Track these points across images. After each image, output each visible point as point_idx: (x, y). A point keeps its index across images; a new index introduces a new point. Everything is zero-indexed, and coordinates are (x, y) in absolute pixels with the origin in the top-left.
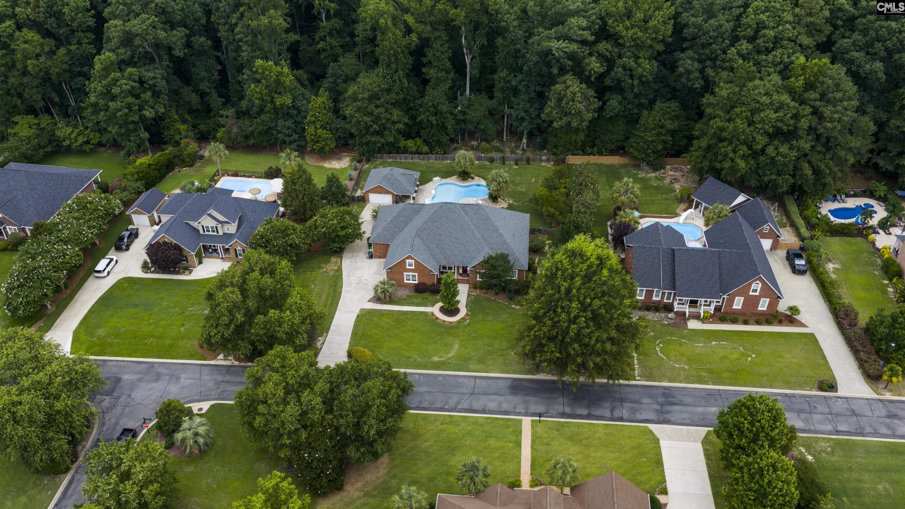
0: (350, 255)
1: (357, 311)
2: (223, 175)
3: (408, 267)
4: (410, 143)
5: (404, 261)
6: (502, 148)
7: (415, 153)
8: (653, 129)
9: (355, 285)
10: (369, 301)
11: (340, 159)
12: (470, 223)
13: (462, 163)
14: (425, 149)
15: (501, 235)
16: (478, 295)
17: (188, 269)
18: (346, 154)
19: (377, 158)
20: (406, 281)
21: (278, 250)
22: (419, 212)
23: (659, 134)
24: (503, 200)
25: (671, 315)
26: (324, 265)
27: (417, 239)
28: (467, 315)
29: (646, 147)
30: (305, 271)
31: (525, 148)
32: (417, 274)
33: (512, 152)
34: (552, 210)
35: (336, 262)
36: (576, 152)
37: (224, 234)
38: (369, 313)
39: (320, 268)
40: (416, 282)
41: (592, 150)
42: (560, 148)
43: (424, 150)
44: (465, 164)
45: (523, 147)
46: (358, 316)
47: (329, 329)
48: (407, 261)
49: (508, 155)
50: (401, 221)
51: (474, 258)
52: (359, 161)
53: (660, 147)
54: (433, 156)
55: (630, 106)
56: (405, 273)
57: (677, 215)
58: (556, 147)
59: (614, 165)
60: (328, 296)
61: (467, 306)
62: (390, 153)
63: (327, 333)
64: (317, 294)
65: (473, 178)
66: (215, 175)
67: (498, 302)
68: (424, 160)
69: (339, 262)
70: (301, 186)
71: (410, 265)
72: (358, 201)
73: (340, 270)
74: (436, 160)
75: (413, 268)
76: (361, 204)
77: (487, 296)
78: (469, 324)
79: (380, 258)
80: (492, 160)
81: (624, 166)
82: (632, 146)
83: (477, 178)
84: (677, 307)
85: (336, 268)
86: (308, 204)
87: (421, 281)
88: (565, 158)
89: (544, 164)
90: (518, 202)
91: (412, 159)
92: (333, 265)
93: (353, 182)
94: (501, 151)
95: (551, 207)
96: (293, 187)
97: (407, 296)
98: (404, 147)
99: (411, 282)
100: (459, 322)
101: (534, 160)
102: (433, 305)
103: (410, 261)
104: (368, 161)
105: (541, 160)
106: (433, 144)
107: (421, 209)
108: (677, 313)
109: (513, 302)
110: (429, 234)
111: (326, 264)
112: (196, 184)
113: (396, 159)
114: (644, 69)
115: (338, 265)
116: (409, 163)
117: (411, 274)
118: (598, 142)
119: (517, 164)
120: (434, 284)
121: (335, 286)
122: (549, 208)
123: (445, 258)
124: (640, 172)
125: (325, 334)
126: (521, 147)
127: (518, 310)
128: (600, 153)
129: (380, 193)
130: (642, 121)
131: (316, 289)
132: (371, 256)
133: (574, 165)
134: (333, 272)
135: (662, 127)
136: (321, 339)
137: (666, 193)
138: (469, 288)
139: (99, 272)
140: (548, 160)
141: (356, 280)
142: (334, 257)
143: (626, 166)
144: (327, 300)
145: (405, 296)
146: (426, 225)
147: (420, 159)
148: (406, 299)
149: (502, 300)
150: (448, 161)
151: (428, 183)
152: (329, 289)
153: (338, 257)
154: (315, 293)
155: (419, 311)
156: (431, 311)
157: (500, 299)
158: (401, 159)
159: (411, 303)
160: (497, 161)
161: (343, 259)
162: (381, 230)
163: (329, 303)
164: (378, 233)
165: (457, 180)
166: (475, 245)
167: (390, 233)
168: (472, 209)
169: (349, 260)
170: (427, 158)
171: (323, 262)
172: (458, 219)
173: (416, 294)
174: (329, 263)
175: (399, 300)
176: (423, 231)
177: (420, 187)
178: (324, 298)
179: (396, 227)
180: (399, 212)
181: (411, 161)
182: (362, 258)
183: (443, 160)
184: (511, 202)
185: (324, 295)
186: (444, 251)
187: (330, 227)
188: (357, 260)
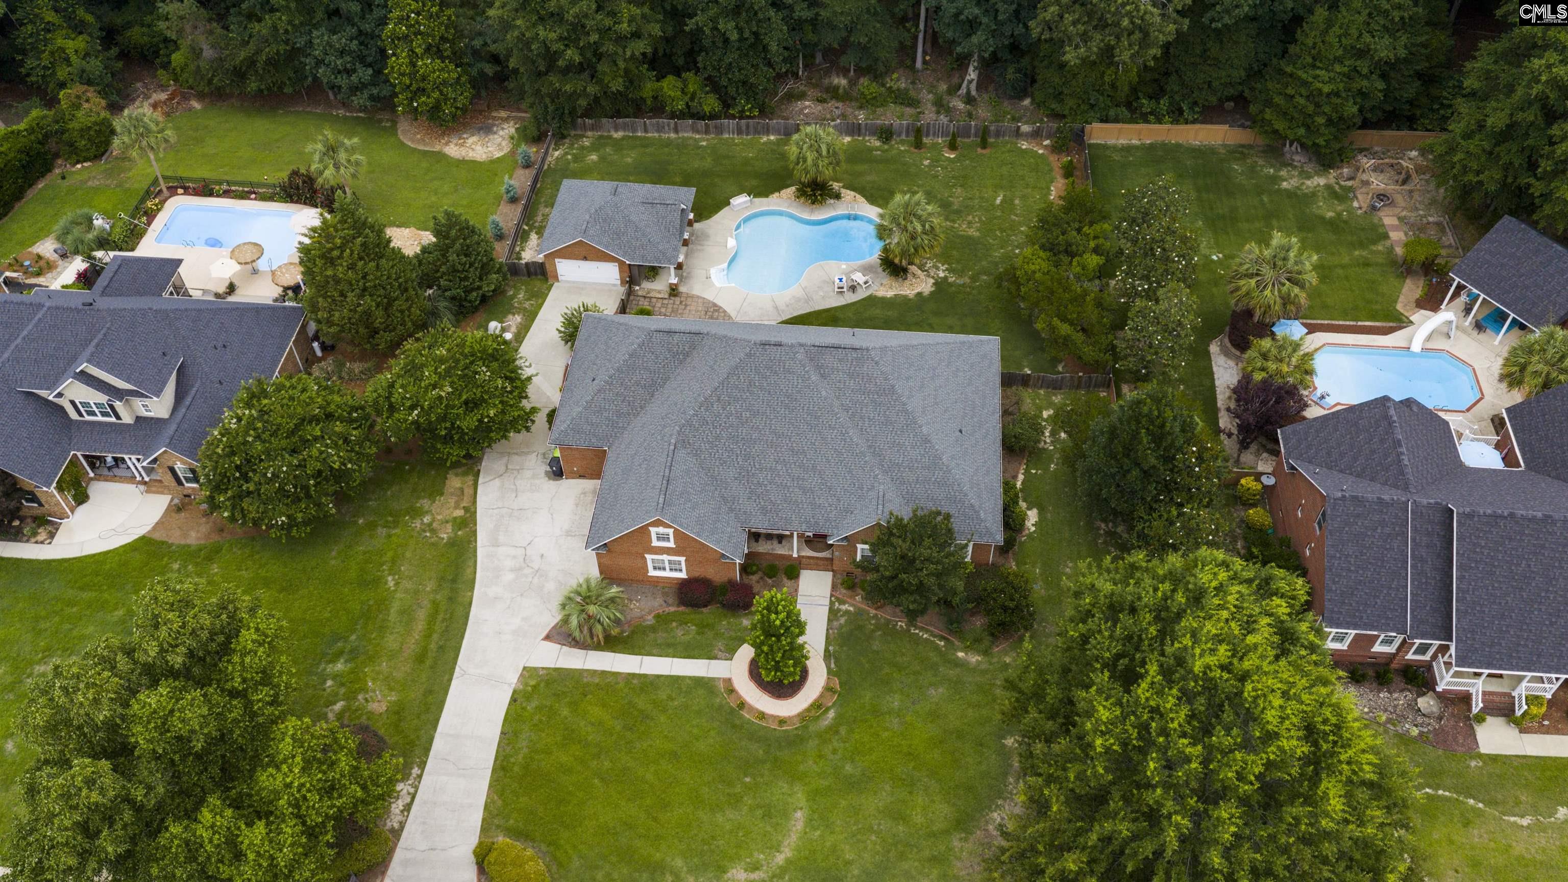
0: (500, 466)
1: (512, 679)
2: (173, 191)
3: (655, 543)
4: (670, 86)
5: (643, 531)
6: (912, 93)
7: (682, 115)
8: (1338, 60)
9: (510, 576)
10: (547, 638)
11: (487, 130)
12: (836, 403)
13: (809, 161)
14: (711, 103)
15: (926, 440)
16: (859, 613)
17: (47, 523)
18: (503, 114)
19: (584, 128)
20: (652, 573)
21: (281, 489)
22: (687, 355)
23: (1351, 73)
24: (921, 267)
25: (1426, 703)
26: (426, 504)
27: (681, 454)
28: (828, 689)
29: (1311, 108)
30: (372, 526)
31: (974, 93)
32: (683, 559)
33: (940, 105)
34: (1065, 329)
35: (462, 490)
36: (1112, 113)
37: (138, 419)
38: (548, 683)
39: (417, 513)
40: (683, 575)
41: (1153, 104)
42: (1071, 102)
43: (707, 109)
44: (816, 165)
45: (968, 92)
46: (514, 700)
47: (427, 750)
48: (653, 530)
49: (929, 116)
50: (637, 383)
51: (848, 511)
52: (538, 139)
54: (733, 123)
56: (649, 557)
57: (1398, 322)
58: (1059, 96)
59: (1212, 150)
60: (433, 618)
61: (827, 656)
62: (618, 114)
63: (422, 765)
64: (402, 612)
65: (838, 196)
66: (147, 194)
67: (916, 640)
68: (708, 132)
69: (468, 491)
70: (352, 267)
71: (662, 538)
72: (529, 274)
73: (468, 522)
74: (740, 132)
75: (671, 544)
76: (537, 284)
77: (885, 614)
78: (833, 729)
79: (582, 477)
80: (886, 134)
81: (1240, 152)
82: (1269, 103)
83: (848, 195)
84: (1446, 681)
85: (459, 513)
86: (380, 313)
87: (696, 574)
88: (1083, 131)
89: (1024, 145)
90: (960, 273)
91: (676, 131)
92: (452, 501)
93: (519, 208)
94: (912, 103)
95: (1064, 319)
96: (329, 273)
97: (658, 617)
98: (655, 98)
99: (668, 574)
100: (805, 717)
101: (998, 134)
102: (730, 653)
103: (661, 530)
104: (560, 137)
105: (1018, 133)
106: (732, 91)
107: (693, 347)
108: (1444, 697)
109: (962, 639)
110: (718, 438)
111: (432, 497)
112: (98, 222)
113: (634, 131)
115: (466, 501)
116: (669, 143)
117: (665, 557)
118: (1172, 84)
119: (953, 147)
120: (731, 583)
121: (454, 581)
122: (1056, 321)
123: (764, 511)
124: (1283, 173)
125: (416, 771)
126: (963, 90)
127: (974, 670)
128: (1177, 115)
129: (585, 258)
130: (1308, 37)
131: (398, 595)
132: (557, 472)
133: (1105, 147)
134: (449, 527)
135: (1363, 54)
136: (403, 791)
137: (1362, 245)
138: (834, 587)
140: (1036, 135)
141: (514, 557)
142: (457, 475)
143: (1246, 151)
144: (428, 636)
145: (650, 617)
146: (706, 410)
147: (698, 132)
148: (653, 629)
149: (927, 631)
150: (772, 138)
151: (716, 212)
152: (435, 592)
153: (465, 474)
154: (395, 607)
155: (690, 678)
156: (726, 675)
157: (922, 629)
158: (646, 131)
159: (669, 645)
160: (899, 135)
161: (481, 480)
162: (580, 409)
163: (433, 646)
164: (573, 419)
165: (795, 204)
166: (850, 472)
167: (607, 418)
168: (840, 360)
169: (497, 482)
170: (716, 127)
171: (424, 490)
172: (799, 392)
173: (682, 608)
174: (442, 494)
175: (633, 632)
176: (697, 430)
177: (697, 226)
178: (420, 626)
179: (623, 401)
180: (631, 356)
181: (673, 135)
182: (534, 477)
183: (759, 133)
184: (942, 275)
185: (422, 615)
186: (759, 491)
187: (431, 407)
188: (518, 482)
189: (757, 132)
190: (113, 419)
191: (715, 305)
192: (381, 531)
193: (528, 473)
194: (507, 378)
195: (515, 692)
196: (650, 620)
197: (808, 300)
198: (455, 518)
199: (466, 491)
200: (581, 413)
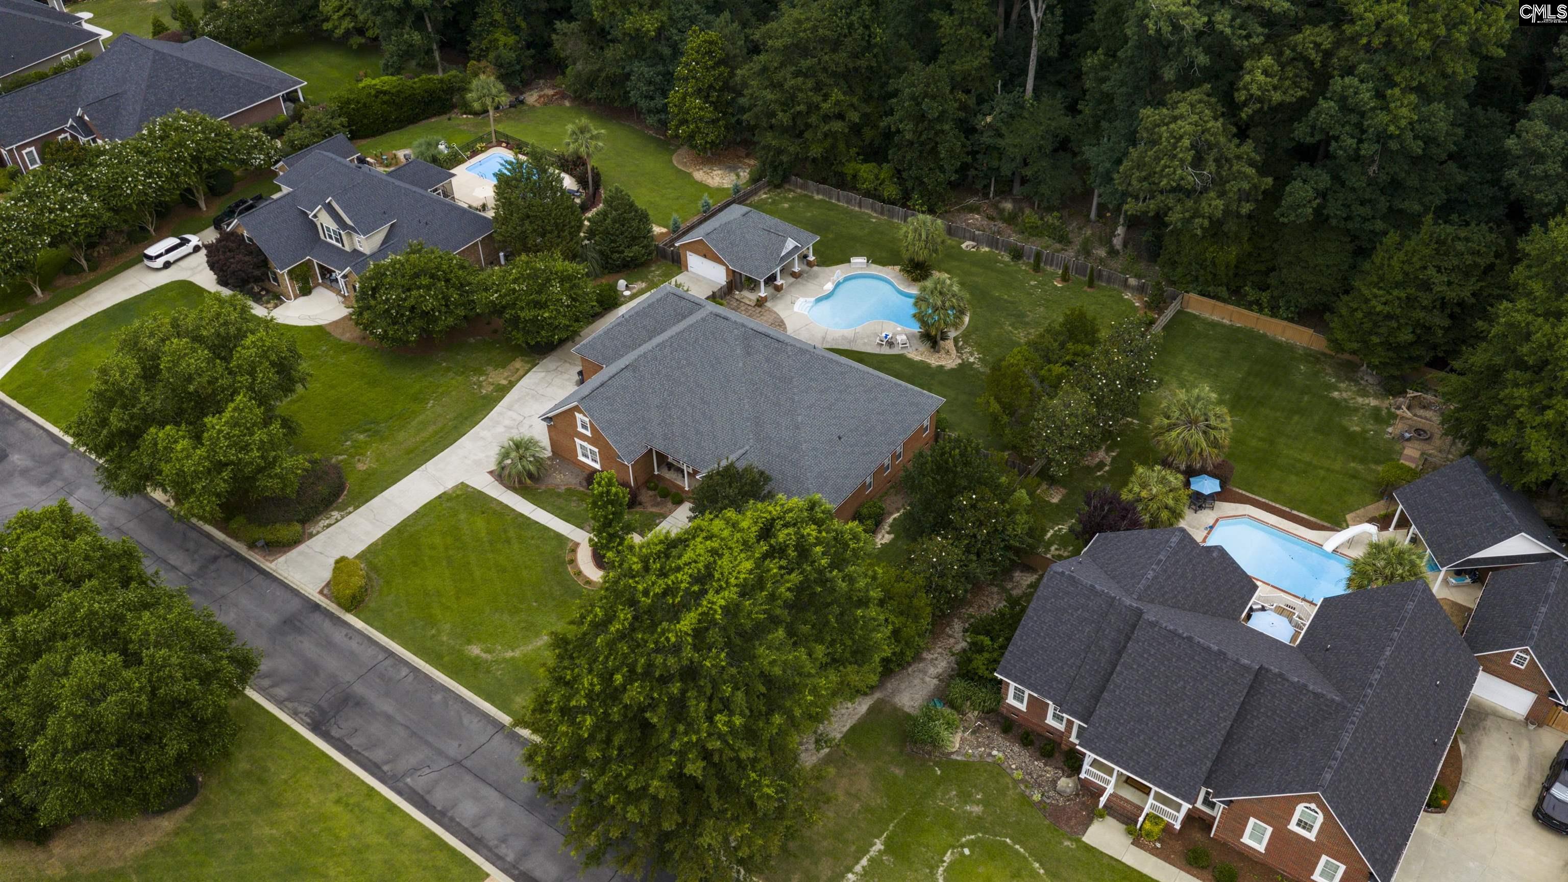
0: (552, 366)
1: (450, 485)
2: (499, 144)
3: (580, 429)
4: (866, 171)
5: (572, 414)
6: (1070, 234)
7: (867, 194)
8: (1397, 285)
10: (491, 472)
11: (733, 169)
12: (746, 377)
14: (891, 190)
15: (797, 427)
17: (278, 298)
18: (753, 162)
19: (797, 185)
20: (580, 457)
22: (684, 317)
23: (1411, 301)
24: (957, 349)
25: (1065, 783)
26: (490, 370)
27: (627, 374)
29: (1369, 326)
30: (448, 369)
32: (597, 451)
33: (1084, 249)
35: (518, 370)
36: (1212, 289)
37: (355, 251)
38: (468, 497)
39: (479, 371)
40: (599, 467)
42: (1180, 271)
43: (886, 194)
46: (440, 497)
47: (367, 501)
48: (577, 415)
50: (644, 327)
51: (719, 458)
52: (756, 181)
53: (1406, 336)
54: (903, 211)
55: (1366, 211)
56: (577, 441)
57: (1338, 526)
59: (1291, 348)
60: (436, 433)
62: (824, 181)
63: (358, 507)
64: (422, 423)
66: (480, 139)
68: (882, 213)
69: (521, 372)
71: (584, 426)
72: (673, 261)
73: (505, 389)
75: (589, 434)
76: (670, 269)
80: (1017, 254)
81: (1313, 357)
85: (504, 382)
87: (606, 469)
88: (1179, 297)
89: (1128, 296)
90: (986, 364)
91: (860, 205)
92: (506, 374)
94: (1064, 241)
97: (568, 489)
98: (853, 176)
99: (590, 462)
101: (1109, 281)
102: (584, 527)
103: (582, 417)
104: (776, 186)
105: (1125, 284)
106: (911, 185)
107: (691, 313)
108: (1080, 785)
110: (658, 372)
111: (496, 367)
112: (443, 147)
113: (830, 198)
114: (1395, 120)
115: (515, 377)
116: (848, 213)
117: (587, 445)
118: (1273, 280)
119: (1065, 278)
121: (466, 418)
123: (665, 436)
124: (1343, 385)
125: (351, 509)
128: (1274, 312)
129: (705, 256)
130: (1378, 257)
131: (428, 413)
132: (582, 380)
133: (1196, 317)
134: (492, 387)
135: (1426, 286)
136: (336, 514)
137: (1363, 461)
139: (150, 258)
140: (1141, 289)
141: (514, 420)
142: (522, 360)
143: (1323, 359)
144: (424, 442)
145: (563, 487)
147: (875, 211)
148: (559, 495)
151: (835, 264)
152: (451, 420)
153: (527, 362)
154: (421, 418)
155: (555, 532)
156: (577, 540)
158: (839, 200)
159: (561, 509)
161: (534, 369)
163: (422, 448)
164: (595, 338)
165: (900, 277)
166: (732, 430)
167: (615, 345)
168: (765, 346)
169: (543, 374)
170: (889, 211)
171: (495, 362)
174: (504, 368)
175: (545, 492)
176: (648, 362)
177: (816, 268)
178: (425, 434)
179: (630, 337)
181: (857, 209)
182: (569, 380)
184: (972, 360)
185: (431, 429)
186: (668, 421)
187: (506, 295)
188: (554, 379)
190: (340, 245)
191: (782, 321)
192: (451, 374)
193: (566, 376)
194: (571, 297)
195: (444, 493)
196: (562, 489)
197: (854, 340)
198: (499, 385)
199: (519, 372)
200: (601, 335)
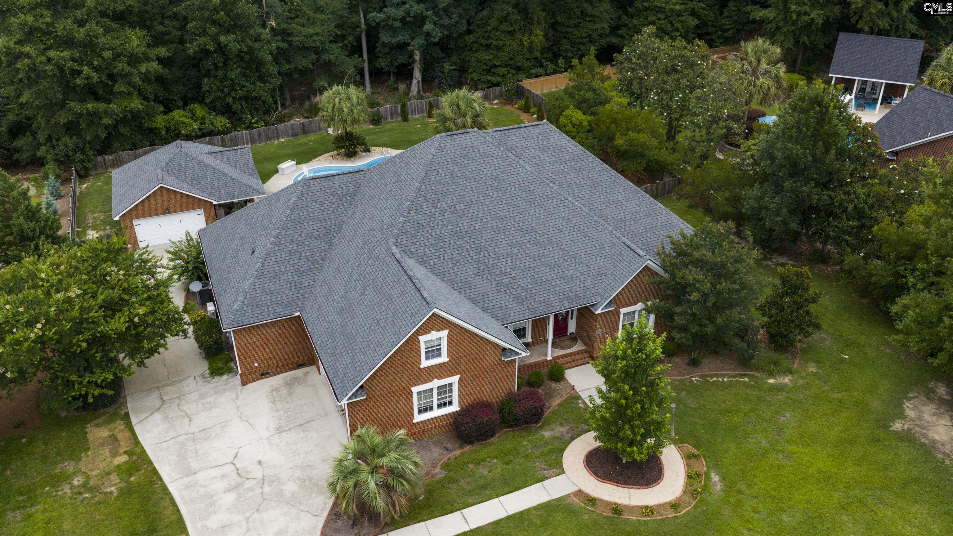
0: (153, 400)
5: (413, 342)
7: (198, 136)
9: (229, 498)
14: (221, 121)
20: (418, 418)
26: (69, 467)
28: (690, 458)
32: (455, 379)
40: (455, 408)
42: (502, 71)
43: (218, 126)
45: (418, 93)
48: (420, 338)
50: (310, 236)
54: (245, 135)
56: (415, 389)
65: (367, 148)
69: (123, 435)
71: (435, 352)
73: (138, 464)
75: (444, 358)
79: (265, 375)
80: (376, 120)
83: (376, 146)
85: (122, 459)
87: (470, 400)
88: (521, 86)
92: (106, 451)
97: (445, 467)
99: (437, 413)
100: (693, 492)
102: (556, 467)
103: (434, 335)
104: (84, 176)
107: (358, 186)
111: (74, 457)
115: (125, 446)
117: (436, 383)
123: (519, 300)
126: (414, 93)
127: (795, 388)
129: (167, 211)
134: (115, 479)
141: (223, 476)
142: (98, 425)
145: (437, 470)
146: (417, 213)
149: (723, 376)
150: (283, 140)
151: (269, 179)
153: (112, 420)
155: (534, 508)
156: (572, 489)
157: (717, 376)
159: (483, 487)
160: (386, 119)
161: (134, 421)
162: (251, 280)
164: (246, 293)
165: (334, 161)
166: (586, 236)
167: (288, 281)
169: (157, 415)
170: (231, 140)
171: (59, 454)
172: (503, 172)
173: (467, 448)
174: (87, 449)
175: (429, 492)
176: (415, 236)
179: (300, 259)
180: (293, 210)
182: (202, 397)
183: (270, 139)
186: (506, 280)
188: (185, 408)
189: (268, 138)
193: (193, 397)
196: (439, 473)
198: (118, 467)
199: (119, 436)
200: (254, 284)
